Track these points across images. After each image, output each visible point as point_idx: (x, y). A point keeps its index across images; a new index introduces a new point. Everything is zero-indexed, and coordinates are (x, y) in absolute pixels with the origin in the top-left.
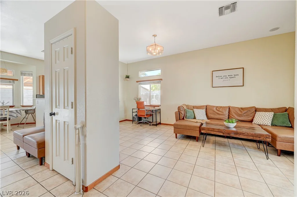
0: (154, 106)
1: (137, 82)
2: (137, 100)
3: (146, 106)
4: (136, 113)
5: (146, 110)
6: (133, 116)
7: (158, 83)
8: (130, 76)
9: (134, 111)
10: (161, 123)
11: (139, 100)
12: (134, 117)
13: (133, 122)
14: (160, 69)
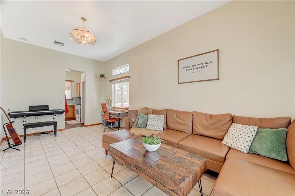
1: (110, 81)
7: (127, 81)
8: (104, 75)
12: (103, 121)
13: (102, 126)
14: (129, 64)
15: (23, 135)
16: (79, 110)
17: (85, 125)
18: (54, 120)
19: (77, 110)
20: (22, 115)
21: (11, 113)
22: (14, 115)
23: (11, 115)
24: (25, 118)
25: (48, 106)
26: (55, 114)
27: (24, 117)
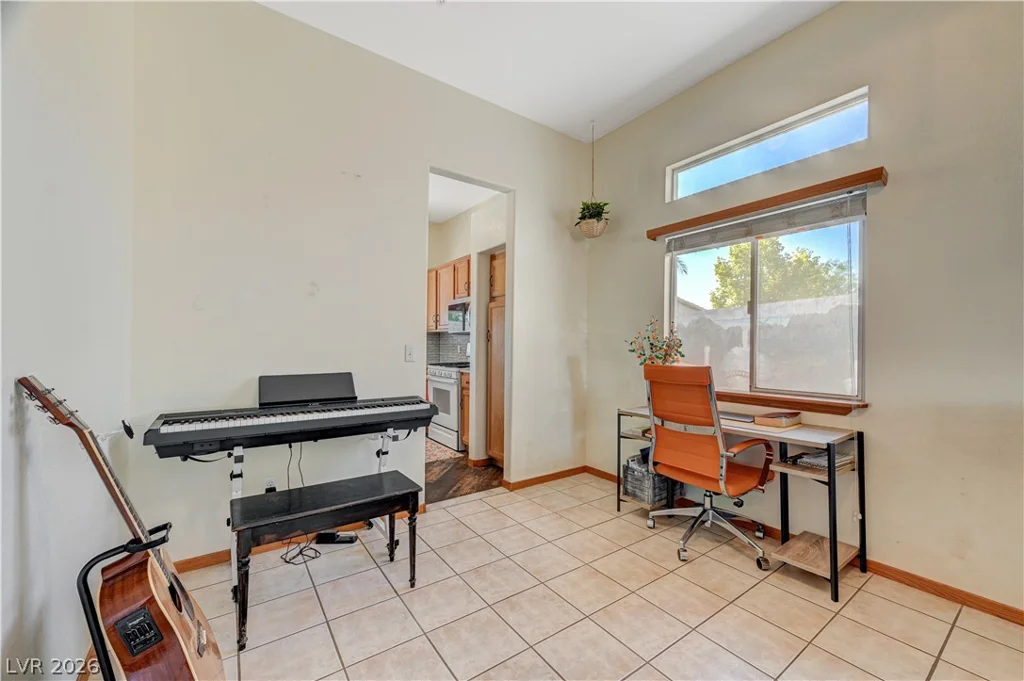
0: (794, 408)
1: (653, 235)
2: (648, 353)
3: (722, 397)
4: (645, 444)
5: (730, 438)
6: (623, 462)
7: (841, 215)
8: (606, 208)
9: (630, 425)
10: (871, 556)
11: (667, 355)
12: (627, 468)
13: (619, 500)
14: (864, 90)
15: (229, 552)
16: (447, 393)
17: (505, 478)
18: (388, 465)
19: (434, 389)
20: (224, 436)
21: (165, 429)
22: (180, 441)
23: (162, 443)
24: (239, 459)
25: (347, 378)
26: (390, 431)
27: (238, 451)
